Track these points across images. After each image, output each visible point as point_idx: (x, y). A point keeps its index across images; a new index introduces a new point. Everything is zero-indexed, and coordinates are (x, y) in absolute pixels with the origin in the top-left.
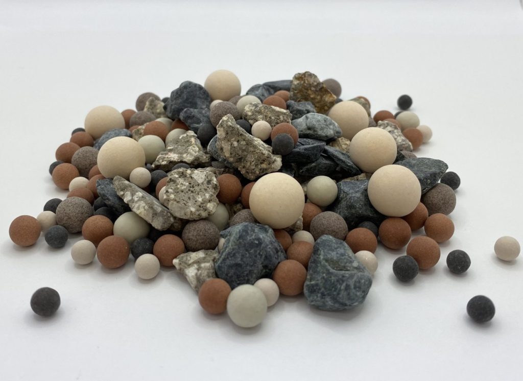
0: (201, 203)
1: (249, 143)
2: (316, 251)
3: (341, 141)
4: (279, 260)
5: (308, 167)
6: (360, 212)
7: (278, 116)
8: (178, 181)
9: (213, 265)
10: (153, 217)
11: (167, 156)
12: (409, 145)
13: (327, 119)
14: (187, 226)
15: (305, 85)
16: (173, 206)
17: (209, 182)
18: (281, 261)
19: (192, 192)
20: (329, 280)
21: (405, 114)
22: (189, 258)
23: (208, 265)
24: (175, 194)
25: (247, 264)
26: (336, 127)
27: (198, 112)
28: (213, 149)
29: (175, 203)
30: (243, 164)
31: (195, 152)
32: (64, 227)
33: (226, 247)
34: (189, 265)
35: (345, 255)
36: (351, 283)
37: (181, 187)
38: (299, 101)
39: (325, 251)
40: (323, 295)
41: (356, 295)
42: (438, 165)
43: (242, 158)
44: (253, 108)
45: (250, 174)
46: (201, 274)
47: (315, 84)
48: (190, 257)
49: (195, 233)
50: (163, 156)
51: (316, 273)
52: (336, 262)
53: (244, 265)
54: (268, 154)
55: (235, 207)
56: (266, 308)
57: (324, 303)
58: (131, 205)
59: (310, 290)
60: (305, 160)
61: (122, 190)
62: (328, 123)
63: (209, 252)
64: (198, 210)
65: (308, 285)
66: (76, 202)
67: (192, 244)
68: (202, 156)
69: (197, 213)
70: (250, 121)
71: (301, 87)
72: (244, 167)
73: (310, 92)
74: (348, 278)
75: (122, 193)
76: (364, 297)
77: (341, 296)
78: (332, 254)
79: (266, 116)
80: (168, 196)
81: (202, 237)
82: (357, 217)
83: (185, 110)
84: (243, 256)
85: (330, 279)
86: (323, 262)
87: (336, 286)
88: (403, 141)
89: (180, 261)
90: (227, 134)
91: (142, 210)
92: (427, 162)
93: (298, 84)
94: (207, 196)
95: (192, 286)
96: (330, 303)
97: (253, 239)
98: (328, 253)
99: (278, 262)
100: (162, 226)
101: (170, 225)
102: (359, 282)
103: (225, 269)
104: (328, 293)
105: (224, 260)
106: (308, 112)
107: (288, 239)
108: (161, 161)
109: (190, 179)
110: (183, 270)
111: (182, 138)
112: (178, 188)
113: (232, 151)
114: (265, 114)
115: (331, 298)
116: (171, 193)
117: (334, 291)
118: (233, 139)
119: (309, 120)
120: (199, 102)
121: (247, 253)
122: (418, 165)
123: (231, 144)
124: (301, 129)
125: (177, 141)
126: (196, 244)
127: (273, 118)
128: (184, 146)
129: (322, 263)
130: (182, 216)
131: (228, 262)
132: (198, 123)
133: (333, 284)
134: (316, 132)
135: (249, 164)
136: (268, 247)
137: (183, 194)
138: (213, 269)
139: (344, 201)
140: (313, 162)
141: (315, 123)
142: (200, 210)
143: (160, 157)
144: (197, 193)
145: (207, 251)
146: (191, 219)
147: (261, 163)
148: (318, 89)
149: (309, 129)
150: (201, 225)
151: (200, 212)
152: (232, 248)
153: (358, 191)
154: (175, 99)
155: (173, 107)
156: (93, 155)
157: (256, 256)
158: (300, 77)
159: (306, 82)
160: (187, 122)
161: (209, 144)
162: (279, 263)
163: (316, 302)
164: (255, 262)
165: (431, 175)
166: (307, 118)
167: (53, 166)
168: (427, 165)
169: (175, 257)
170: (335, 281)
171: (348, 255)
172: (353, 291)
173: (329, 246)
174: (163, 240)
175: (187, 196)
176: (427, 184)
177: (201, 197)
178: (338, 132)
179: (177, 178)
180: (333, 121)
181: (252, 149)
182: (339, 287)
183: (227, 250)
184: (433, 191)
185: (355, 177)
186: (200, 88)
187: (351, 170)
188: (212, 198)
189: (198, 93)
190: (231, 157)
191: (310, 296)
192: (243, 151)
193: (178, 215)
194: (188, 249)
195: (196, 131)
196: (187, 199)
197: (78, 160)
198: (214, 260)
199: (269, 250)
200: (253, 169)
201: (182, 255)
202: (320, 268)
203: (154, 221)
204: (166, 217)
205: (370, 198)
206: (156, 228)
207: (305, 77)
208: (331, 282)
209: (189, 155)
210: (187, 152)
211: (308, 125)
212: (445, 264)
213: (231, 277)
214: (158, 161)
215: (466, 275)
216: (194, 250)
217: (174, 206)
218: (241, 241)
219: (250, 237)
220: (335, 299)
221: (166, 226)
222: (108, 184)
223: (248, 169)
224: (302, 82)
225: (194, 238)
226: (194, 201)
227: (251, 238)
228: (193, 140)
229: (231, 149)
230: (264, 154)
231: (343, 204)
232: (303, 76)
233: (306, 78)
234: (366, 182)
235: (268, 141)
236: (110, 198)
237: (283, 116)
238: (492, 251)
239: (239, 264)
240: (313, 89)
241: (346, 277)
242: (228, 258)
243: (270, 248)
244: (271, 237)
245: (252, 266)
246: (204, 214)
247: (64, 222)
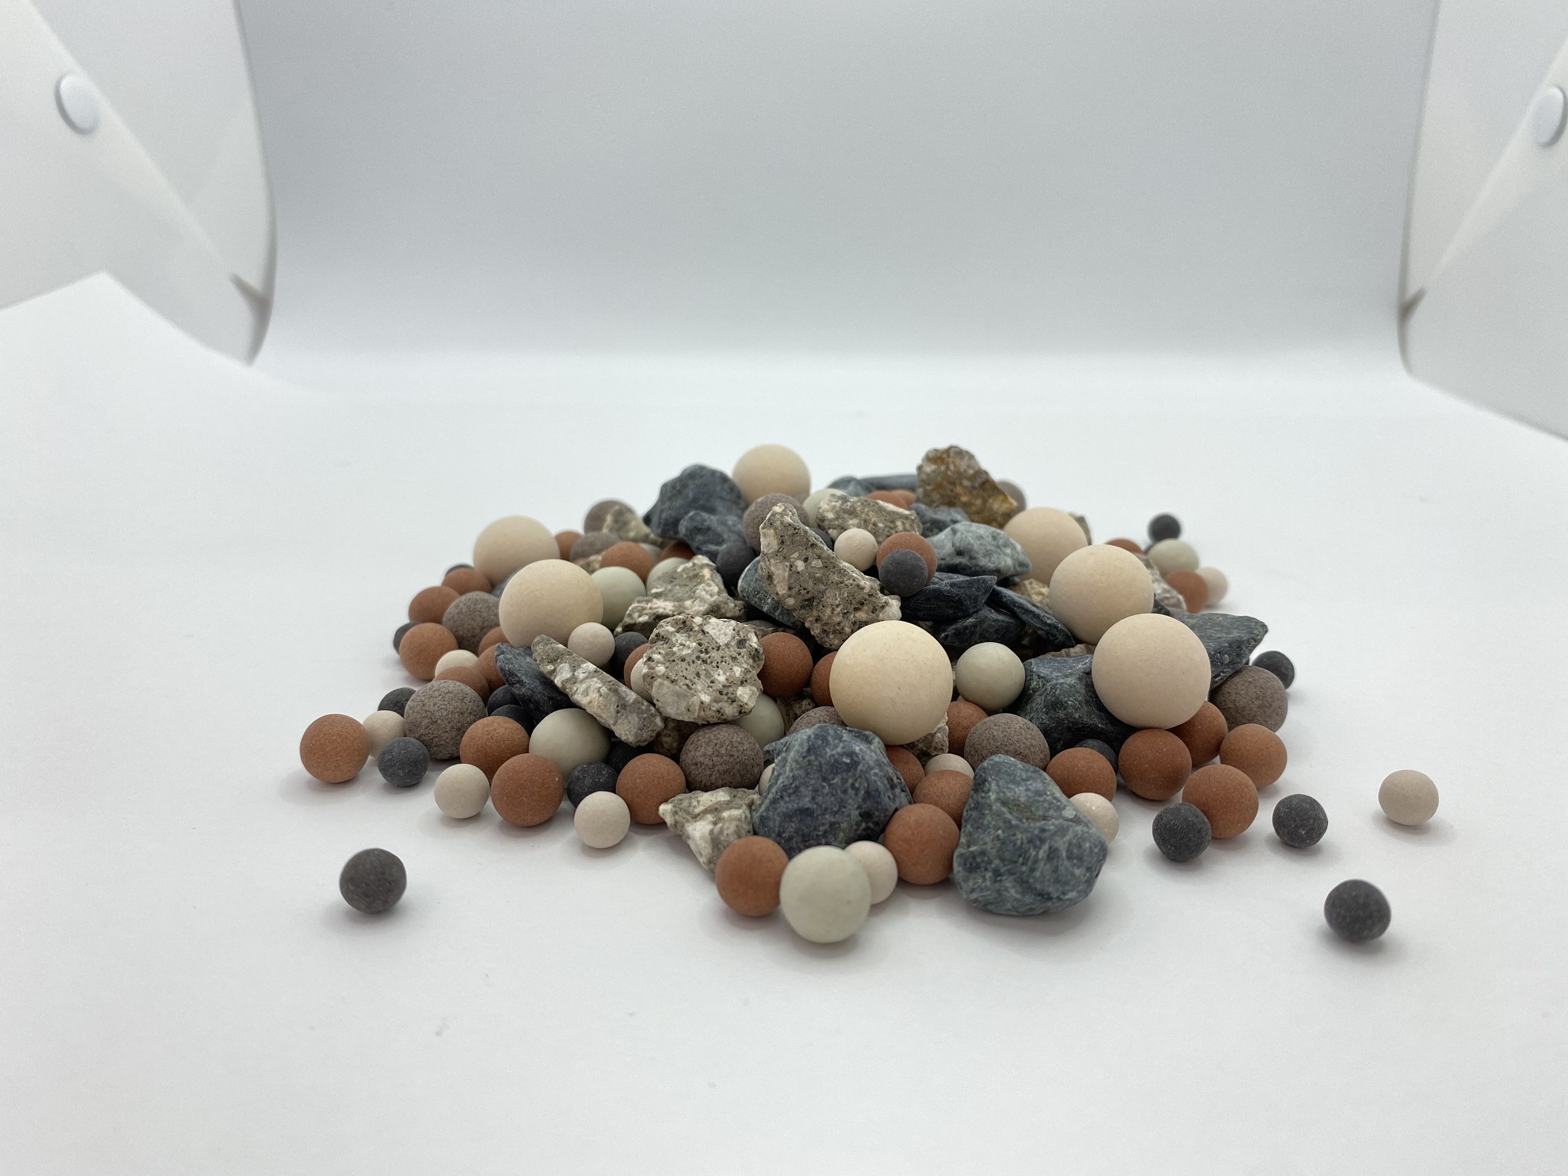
0: (724, 686)
1: (830, 565)
2: (979, 784)
3: (1029, 587)
4: (897, 804)
5: (960, 625)
6: (1077, 716)
7: (893, 522)
8: (674, 639)
9: (749, 816)
10: (618, 712)
11: (649, 605)
12: (1179, 600)
13: (999, 534)
14: (693, 738)
15: (949, 473)
16: (662, 691)
17: (741, 643)
18: (901, 808)
19: (705, 662)
20: (1011, 842)
21: (1166, 545)
22: (695, 803)
23: (736, 813)
24: (667, 664)
25: (826, 809)
26: (1018, 553)
27: (718, 520)
28: (749, 585)
29: (666, 683)
30: (815, 613)
31: (711, 595)
32: (422, 742)
33: (779, 775)
34: (696, 817)
35: (1046, 794)
36: (1061, 844)
37: (679, 650)
38: (937, 506)
39: (1001, 783)
40: (997, 873)
41: (1073, 874)
42: (1245, 626)
43: (813, 598)
44: (838, 504)
45: (831, 636)
46: (721, 831)
47: (971, 472)
48: (698, 802)
49: (710, 751)
50: (642, 605)
51: (980, 830)
52: (1026, 806)
53: (819, 812)
54: (872, 588)
55: (798, 706)
56: (868, 907)
57: (999, 892)
58: (571, 689)
59: (968, 865)
60: (951, 611)
61: (551, 662)
62: (1001, 542)
63: (740, 792)
64: (716, 701)
65: (961, 855)
66: (451, 689)
67: (699, 774)
68: (726, 603)
69: (715, 707)
70: (830, 531)
71: (939, 479)
72: (818, 620)
73: (959, 490)
74: (1055, 833)
75: (550, 667)
76: (1090, 882)
77: (1037, 874)
78: (1016, 790)
79: (865, 521)
80: (651, 668)
81: (725, 758)
82: (1069, 729)
83: (691, 514)
84: (816, 791)
85: (1013, 838)
86: (997, 806)
87: (1026, 852)
88: (1165, 591)
89: (674, 806)
90: (782, 542)
91: (594, 695)
92: (1220, 621)
93: (934, 472)
94: (738, 671)
95: (702, 860)
96: (1013, 891)
97: (841, 755)
98: (1007, 788)
99: (894, 807)
100: (636, 735)
101: (654, 734)
102: (1079, 846)
103: (776, 822)
104: (1009, 870)
105: (774, 802)
106: (955, 522)
107: (915, 766)
108: (636, 615)
109: (700, 636)
110: (683, 826)
111: (683, 570)
112: (674, 653)
113: (792, 581)
114: (863, 516)
115: (1015, 880)
116: (658, 662)
117: (1023, 864)
118: (796, 555)
119: (959, 535)
120: (720, 506)
121: (825, 784)
122: (1201, 626)
123: (791, 566)
124: (941, 556)
125: (671, 577)
126: (711, 775)
127: (881, 525)
128: (686, 585)
129: (994, 807)
130: (682, 714)
131: (782, 807)
132: (719, 543)
133: (1021, 847)
134: (974, 561)
135: (828, 611)
136: (873, 772)
137: (684, 665)
138: (749, 824)
139: (1040, 695)
140: (969, 616)
141: (972, 541)
142: (720, 701)
143: (632, 610)
144: (714, 664)
145: (735, 791)
146: (700, 723)
147: (856, 609)
148: (977, 484)
149: (960, 553)
150: (723, 734)
151: (720, 704)
152: (791, 775)
153: (1071, 674)
154: (670, 499)
155: (664, 516)
156: (489, 607)
157: (845, 792)
158: (937, 457)
159: (952, 467)
160: (693, 540)
161: (742, 576)
162: (896, 810)
163: (982, 890)
164: (842, 804)
165: (1230, 645)
166: (954, 532)
167: (401, 632)
168: (1222, 626)
169: (666, 801)
170: (1025, 841)
171: (1052, 794)
172: (1066, 863)
173: (1009, 775)
174: (639, 764)
175: (692, 669)
176: (1222, 663)
177: (725, 673)
178: (1022, 564)
179: (672, 633)
180: (1013, 541)
181: (835, 578)
182: (1034, 853)
183: (779, 782)
184: (1236, 679)
185: (1063, 651)
186: (724, 478)
187: (1053, 635)
188: (749, 676)
189: (718, 488)
190: (790, 596)
191: (966, 880)
192: (817, 581)
193: (672, 711)
194: (691, 786)
195: (712, 556)
196: (694, 675)
197: (456, 618)
198: (750, 806)
199: (874, 778)
200: (839, 624)
201: (679, 797)
202: (989, 818)
203: (620, 721)
204: (645, 715)
205: (1097, 692)
206: (623, 738)
207: (949, 456)
208: (1015, 844)
209: (696, 603)
210: (693, 597)
211: (958, 544)
212: (1271, 829)
213: (790, 838)
214: (630, 615)
215: (1317, 852)
216: (706, 789)
217: (665, 690)
218: (812, 758)
219: (833, 750)
220: (1024, 884)
221: (646, 735)
222: (519, 654)
223: (826, 624)
224: (943, 468)
225: (707, 761)
226: (709, 681)
227: (834, 752)
228: (707, 573)
229: (790, 576)
230: (863, 588)
231: (1038, 701)
232: (945, 456)
233: (951, 460)
234: (1088, 657)
235: (871, 571)
236: (524, 678)
237: (903, 523)
238: (1376, 806)
239: (808, 809)
240: (966, 483)
241: (1049, 830)
242: (782, 797)
243: (876, 774)
244: (878, 752)
245: (836, 813)
246: (730, 711)
247: (422, 731)
